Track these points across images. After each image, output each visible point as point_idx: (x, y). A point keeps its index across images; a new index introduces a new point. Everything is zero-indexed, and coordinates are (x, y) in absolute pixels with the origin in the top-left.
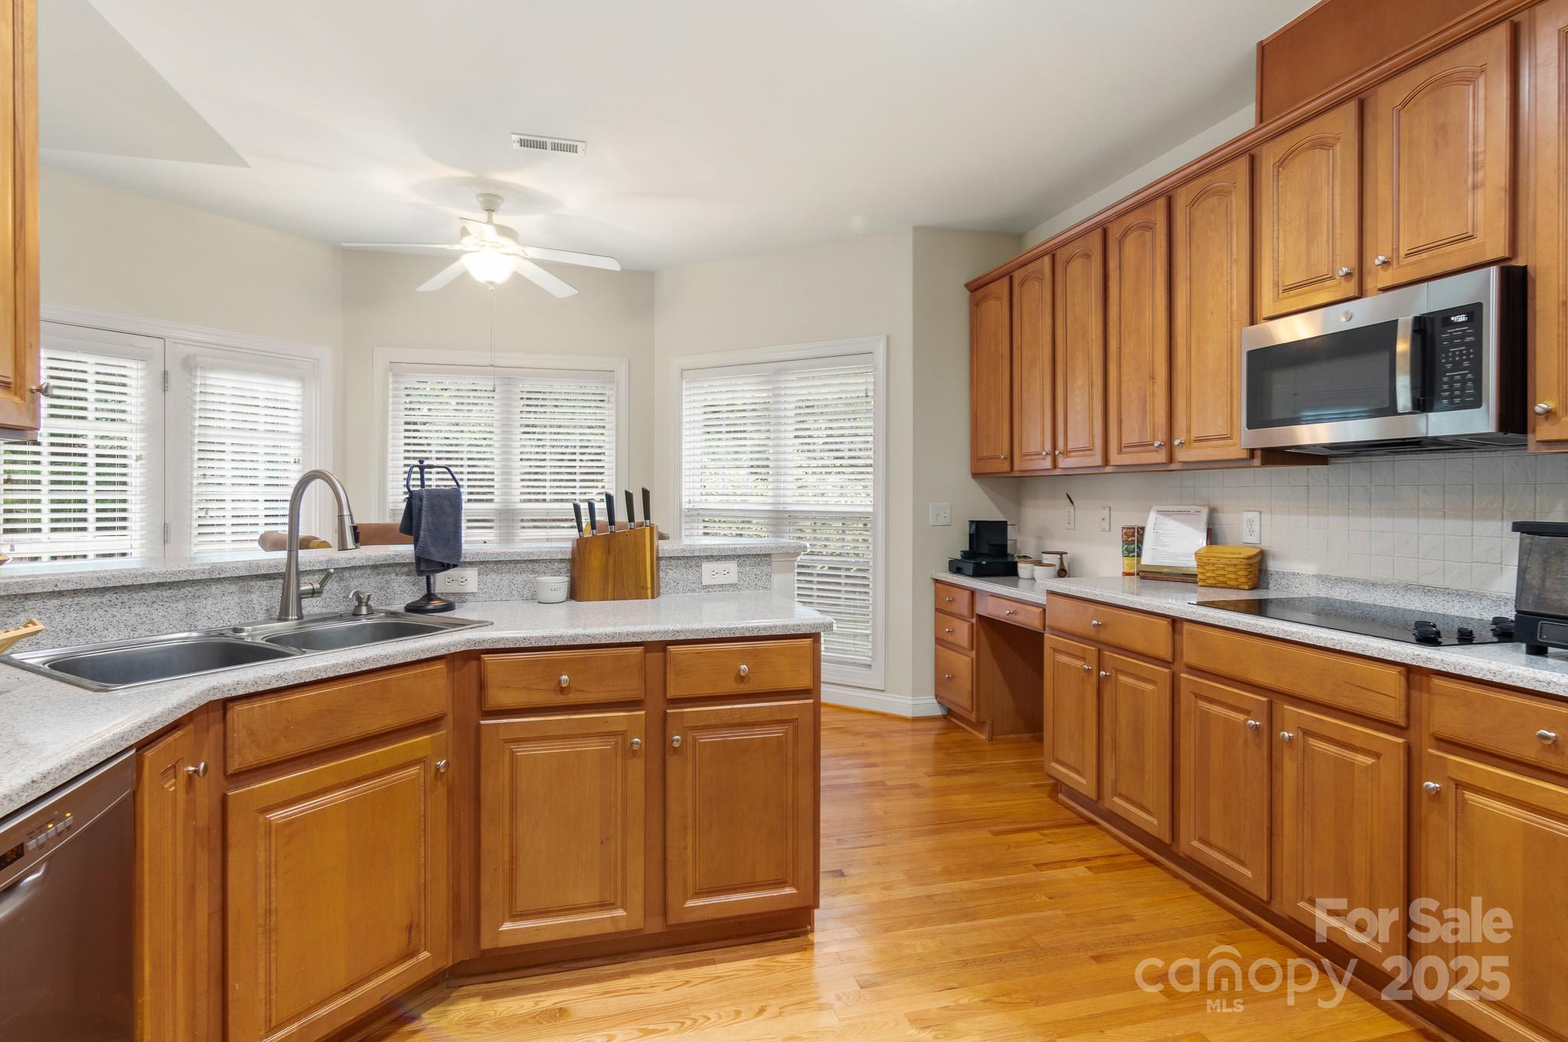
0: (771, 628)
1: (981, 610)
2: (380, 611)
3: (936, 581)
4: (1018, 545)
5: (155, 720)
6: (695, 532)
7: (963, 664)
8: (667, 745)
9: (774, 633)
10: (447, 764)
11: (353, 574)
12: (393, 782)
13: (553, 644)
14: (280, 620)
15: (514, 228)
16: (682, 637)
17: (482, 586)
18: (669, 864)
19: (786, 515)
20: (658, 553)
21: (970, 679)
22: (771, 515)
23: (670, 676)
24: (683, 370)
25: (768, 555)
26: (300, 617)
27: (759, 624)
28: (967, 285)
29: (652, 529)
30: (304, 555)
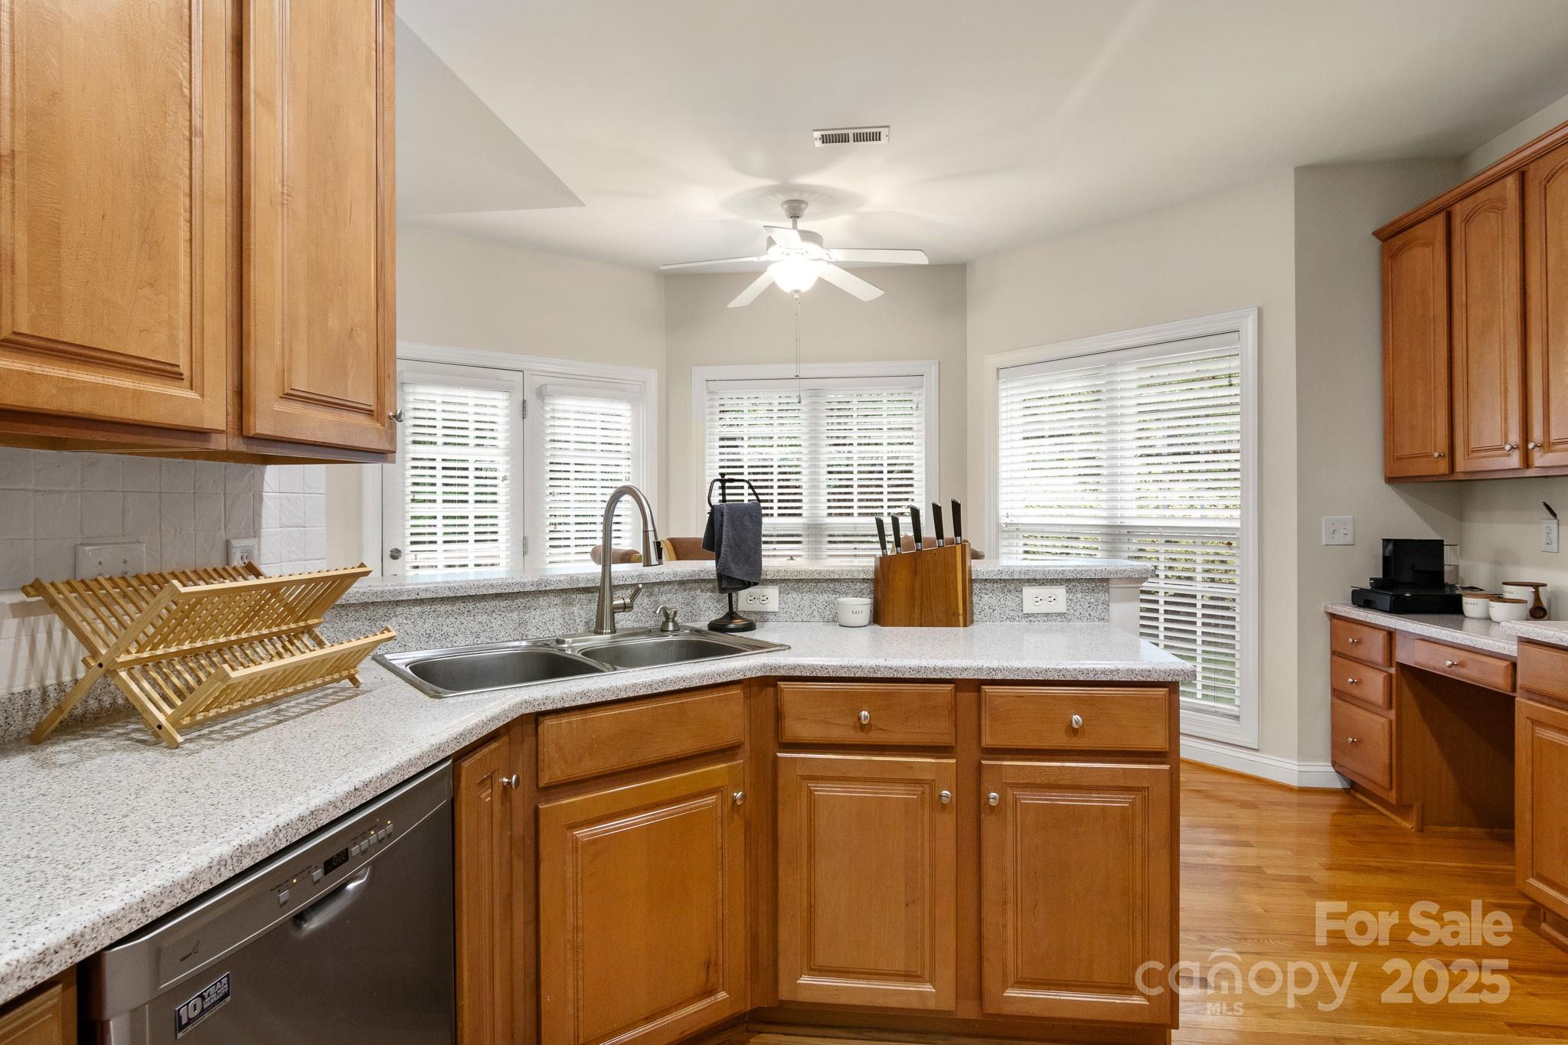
0: (1112, 671)
1: (1403, 656)
2: (686, 628)
3: (1333, 616)
4: (1461, 574)
5: (470, 731)
6: (1014, 549)
7: (1376, 726)
8: (983, 802)
9: (1116, 678)
10: (744, 797)
11: (663, 589)
12: (691, 810)
13: (852, 675)
14: (596, 633)
15: (818, 232)
16: (999, 676)
17: (783, 605)
18: (985, 943)
19: (1125, 531)
20: (970, 574)
21: (1387, 743)
22: (1104, 530)
23: (986, 722)
24: (998, 369)
25: (1107, 580)
26: (614, 631)
27: (1095, 666)
28: (1376, 234)
29: (963, 548)
30: (618, 569)
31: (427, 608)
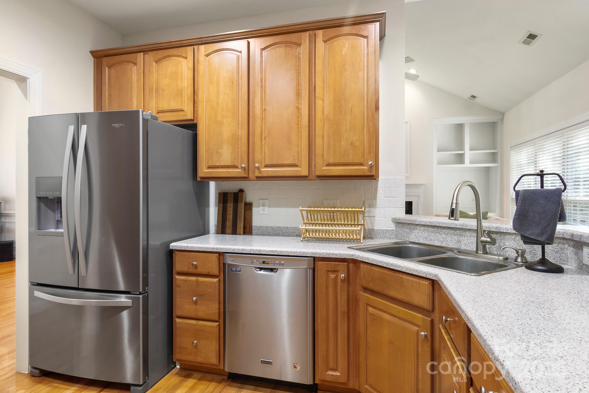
31: (426, 228)
